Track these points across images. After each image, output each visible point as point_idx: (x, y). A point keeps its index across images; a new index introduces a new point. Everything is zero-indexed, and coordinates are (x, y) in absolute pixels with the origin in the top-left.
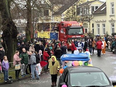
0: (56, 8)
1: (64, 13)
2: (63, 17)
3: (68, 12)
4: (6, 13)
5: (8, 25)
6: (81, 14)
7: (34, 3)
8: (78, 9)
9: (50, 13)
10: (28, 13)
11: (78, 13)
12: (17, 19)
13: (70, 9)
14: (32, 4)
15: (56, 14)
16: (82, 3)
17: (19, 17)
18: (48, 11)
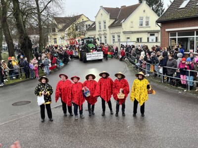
0: (60, 26)
1: (67, 30)
2: (66, 33)
3: (70, 29)
4: (22, 30)
5: (25, 39)
6: (79, 30)
7: (44, 22)
8: (76, 27)
9: (57, 30)
10: (40, 30)
11: (77, 30)
12: (31, 34)
13: (70, 26)
14: (42, 23)
15: (61, 30)
16: (78, 22)
17: (33, 34)
18: (55, 29)
